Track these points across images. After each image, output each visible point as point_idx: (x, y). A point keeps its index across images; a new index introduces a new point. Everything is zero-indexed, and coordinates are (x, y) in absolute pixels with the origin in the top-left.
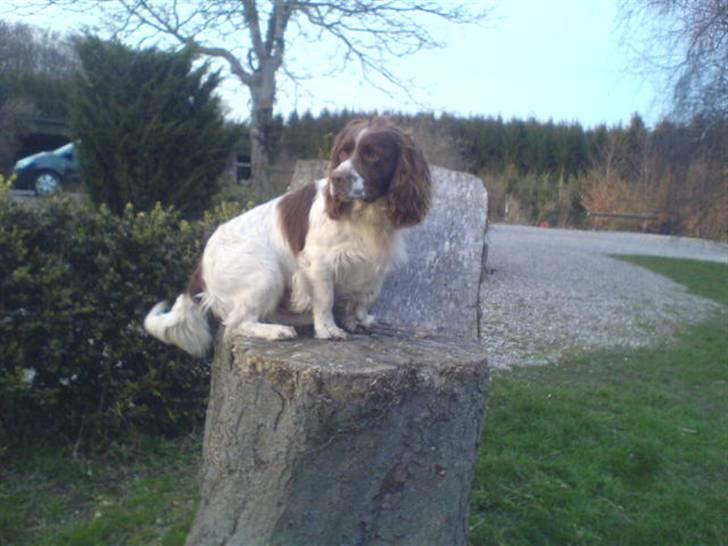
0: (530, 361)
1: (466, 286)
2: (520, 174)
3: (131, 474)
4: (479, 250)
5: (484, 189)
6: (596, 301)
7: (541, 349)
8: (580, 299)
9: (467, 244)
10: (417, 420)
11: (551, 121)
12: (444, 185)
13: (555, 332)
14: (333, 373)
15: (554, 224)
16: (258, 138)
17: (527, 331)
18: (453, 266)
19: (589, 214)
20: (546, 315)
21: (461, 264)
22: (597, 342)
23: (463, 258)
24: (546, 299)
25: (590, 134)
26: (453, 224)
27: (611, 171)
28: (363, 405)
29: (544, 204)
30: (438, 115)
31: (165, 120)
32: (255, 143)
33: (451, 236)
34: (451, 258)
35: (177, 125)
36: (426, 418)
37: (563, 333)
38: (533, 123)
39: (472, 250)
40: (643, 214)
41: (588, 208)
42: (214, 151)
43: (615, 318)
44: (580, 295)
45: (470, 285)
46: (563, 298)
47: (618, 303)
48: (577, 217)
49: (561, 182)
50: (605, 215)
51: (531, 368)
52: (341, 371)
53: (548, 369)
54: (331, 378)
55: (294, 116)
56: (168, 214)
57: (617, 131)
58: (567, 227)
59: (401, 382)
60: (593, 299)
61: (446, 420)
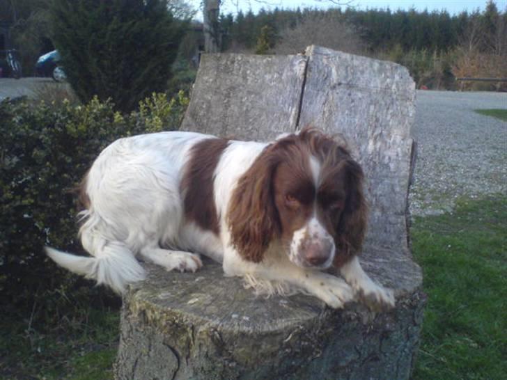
0: (429, 212)
1: (393, 190)
2: (404, 51)
3: (78, 349)
4: (408, 149)
5: (411, 79)
6: (474, 152)
7: (437, 198)
8: (461, 150)
9: (394, 142)
10: (343, 364)
11: (426, 11)
12: (366, 75)
13: (446, 182)
14: (235, 332)
15: (430, 87)
16: (210, 32)
17: (423, 182)
18: (378, 170)
19: (456, 79)
20: (436, 166)
21: (387, 166)
22: (481, 190)
23: (390, 158)
24: (435, 151)
25: (455, 19)
26: (377, 120)
27: (473, 47)
28: (276, 365)
29: (423, 72)
30: (344, 9)
31: (123, 20)
32: (207, 35)
33: (375, 134)
34: (376, 160)
35: (134, 23)
36: (353, 362)
37: (452, 182)
38: (413, 12)
39: (399, 149)
40: (498, 78)
41: (455, 74)
42: (166, 44)
43: (491, 167)
44: (461, 147)
45: (397, 189)
46: (448, 150)
47: (491, 152)
48: (447, 81)
49: (435, 57)
50: (468, 80)
51: (430, 218)
52: (245, 329)
53: (444, 218)
54: (233, 338)
55: (240, 14)
56: (105, 107)
57: (476, 16)
58: (440, 89)
59: (323, 328)
60: (471, 150)
61: (377, 359)
